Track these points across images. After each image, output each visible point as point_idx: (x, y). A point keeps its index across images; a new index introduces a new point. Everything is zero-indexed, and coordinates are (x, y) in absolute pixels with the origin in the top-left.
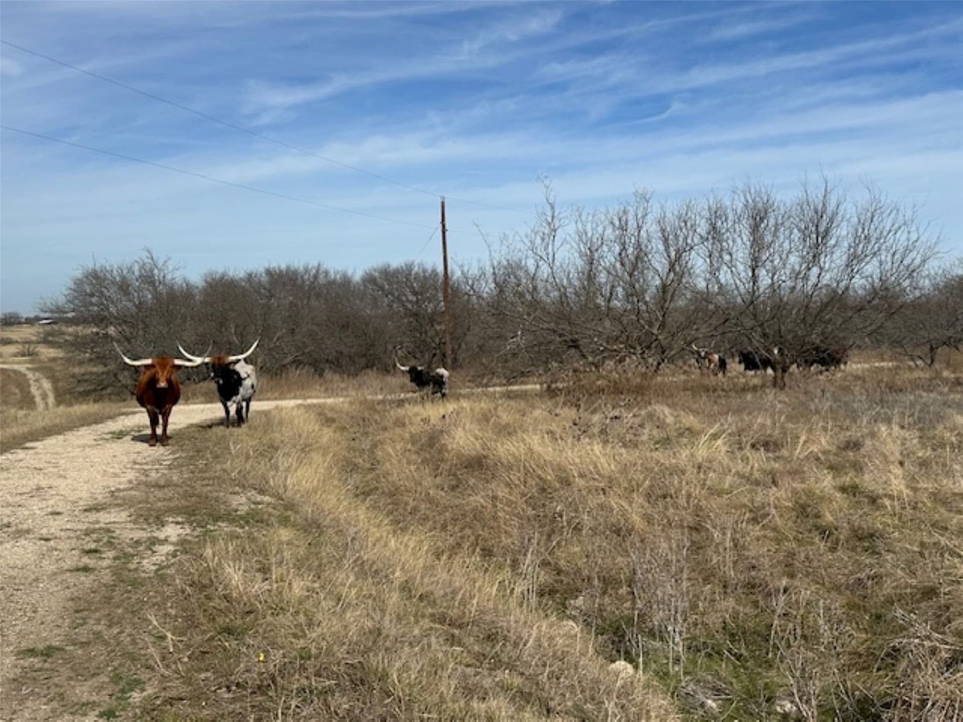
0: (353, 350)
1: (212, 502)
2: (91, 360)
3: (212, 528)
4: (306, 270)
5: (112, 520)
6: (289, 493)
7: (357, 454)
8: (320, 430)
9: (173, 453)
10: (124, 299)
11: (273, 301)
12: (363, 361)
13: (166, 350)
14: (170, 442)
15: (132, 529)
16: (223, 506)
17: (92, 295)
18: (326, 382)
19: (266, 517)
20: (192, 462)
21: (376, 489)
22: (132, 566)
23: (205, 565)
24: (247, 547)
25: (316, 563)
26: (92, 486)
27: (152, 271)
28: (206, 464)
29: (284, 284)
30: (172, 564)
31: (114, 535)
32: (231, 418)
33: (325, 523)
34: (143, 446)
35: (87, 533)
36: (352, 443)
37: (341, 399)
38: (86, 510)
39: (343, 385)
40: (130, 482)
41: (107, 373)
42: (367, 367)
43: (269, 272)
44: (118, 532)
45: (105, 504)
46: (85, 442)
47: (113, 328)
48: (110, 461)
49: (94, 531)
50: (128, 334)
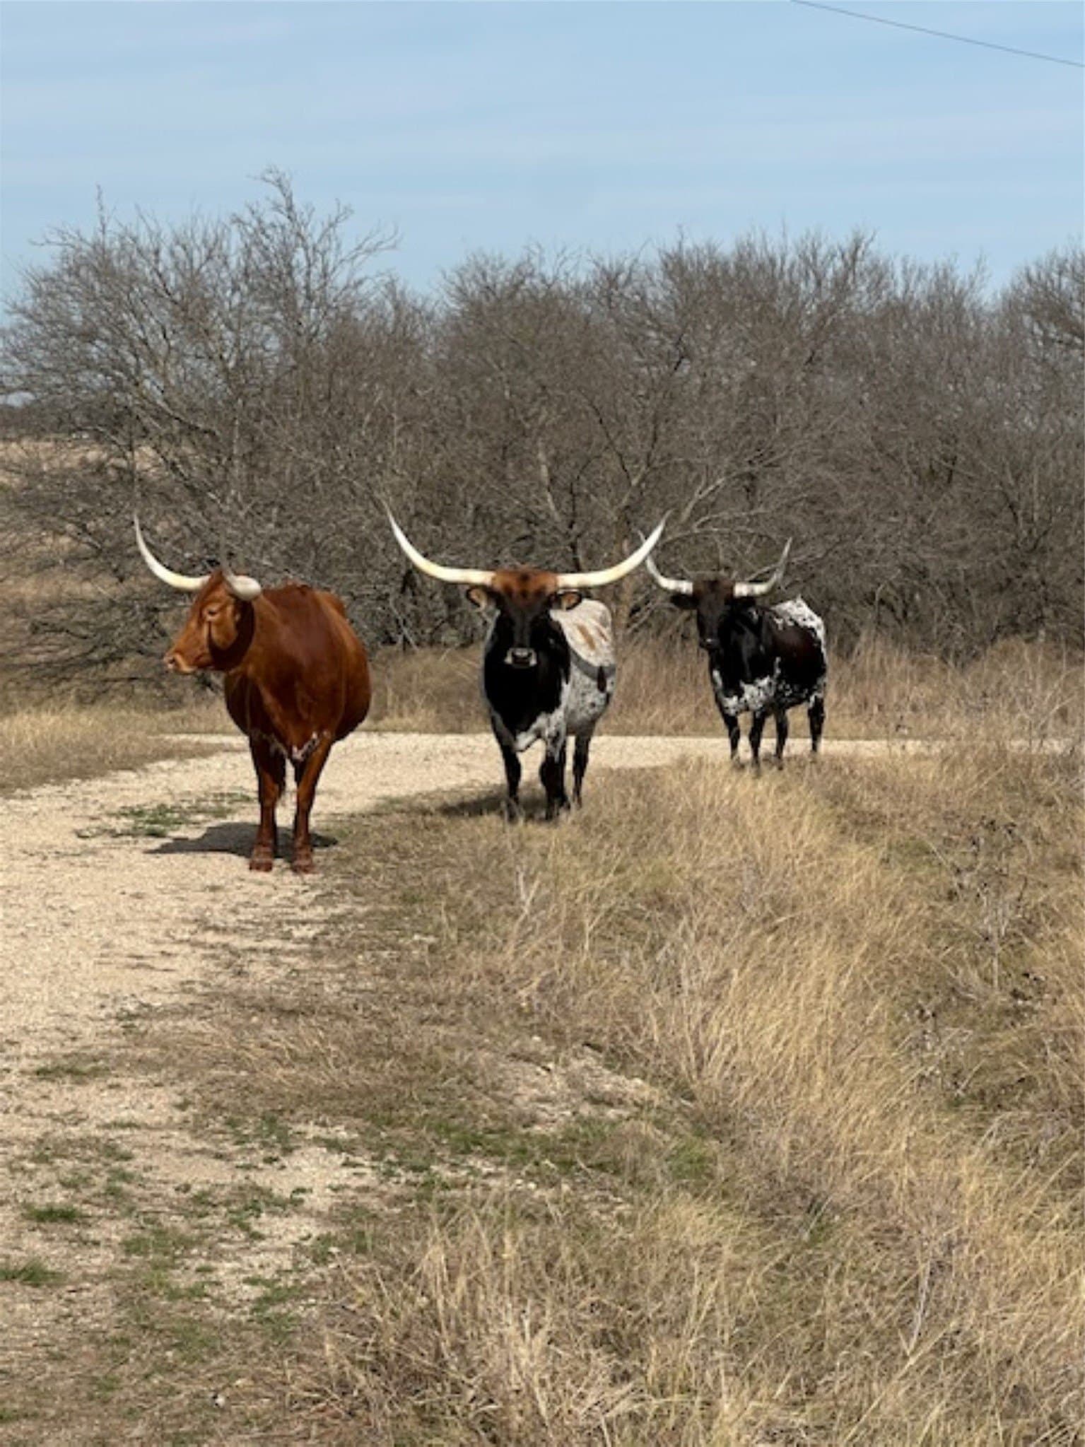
0: (962, 566)
1: (452, 1081)
2: (73, 559)
3: (447, 1174)
4: (810, 262)
5: (124, 1115)
6: (714, 1073)
7: (963, 950)
8: (832, 850)
9: (326, 898)
10: (189, 349)
11: (686, 368)
12: (1000, 607)
13: (319, 535)
14: (319, 855)
15: (188, 1153)
16: (485, 1101)
17: (89, 336)
18: (861, 678)
19: (629, 1153)
20: (389, 935)
21: (1027, 1083)
22: (182, 1280)
23: (422, 1301)
24: (565, 1251)
25: (802, 1338)
26: (63, 989)
27: (286, 255)
28: (432, 949)
29: (728, 311)
30: (312, 1286)
31: (129, 1167)
32: (523, 793)
33: (835, 1198)
34: (230, 866)
35: (45, 1152)
36: (948, 911)
37: (913, 746)
38: (43, 1074)
39: (922, 693)
40: (186, 987)
41: (125, 605)
42: (1015, 628)
43: (676, 267)
44: (141, 1159)
45: (104, 1055)
46: (50, 839)
47: (148, 450)
48: (122, 909)
49: (62, 1149)
50: (196, 472)
